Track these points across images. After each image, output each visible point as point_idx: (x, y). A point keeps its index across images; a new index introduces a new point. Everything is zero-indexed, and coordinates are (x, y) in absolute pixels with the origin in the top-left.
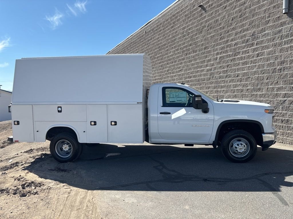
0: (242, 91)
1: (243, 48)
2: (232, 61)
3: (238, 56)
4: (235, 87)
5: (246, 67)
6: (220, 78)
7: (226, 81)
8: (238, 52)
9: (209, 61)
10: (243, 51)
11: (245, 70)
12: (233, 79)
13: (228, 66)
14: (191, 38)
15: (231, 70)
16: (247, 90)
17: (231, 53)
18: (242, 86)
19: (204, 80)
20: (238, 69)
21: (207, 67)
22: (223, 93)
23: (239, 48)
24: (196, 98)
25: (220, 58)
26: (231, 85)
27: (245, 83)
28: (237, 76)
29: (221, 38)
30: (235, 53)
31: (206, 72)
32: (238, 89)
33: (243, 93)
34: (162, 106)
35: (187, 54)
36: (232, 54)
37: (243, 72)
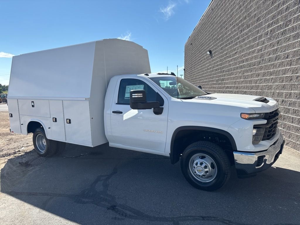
0: (291, 80)
1: (295, 14)
2: (282, 34)
3: (290, 26)
4: (284, 74)
5: (297, 42)
6: (270, 60)
7: (275, 64)
8: (289, 21)
9: (261, 37)
10: (294, 17)
11: (295, 47)
12: (283, 62)
13: (278, 43)
14: (246, 7)
15: (281, 48)
16: (297, 78)
17: (282, 23)
18: (291, 72)
19: (254, 65)
20: (288, 47)
21: (258, 46)
22: (271, 82)
23: (291, 14)
24: (133, 95)
25: (271, 31)
26: (280, 70)
27: (295, 68)
28: (287, 58)
29: (272, 3)
30: (287, 22)
31: (257, 53)
32: (287, 76)
33: (292, 83)
34: (116, 104)
35: (241, 31)
36: (284, 24)
37: (294, 50)
